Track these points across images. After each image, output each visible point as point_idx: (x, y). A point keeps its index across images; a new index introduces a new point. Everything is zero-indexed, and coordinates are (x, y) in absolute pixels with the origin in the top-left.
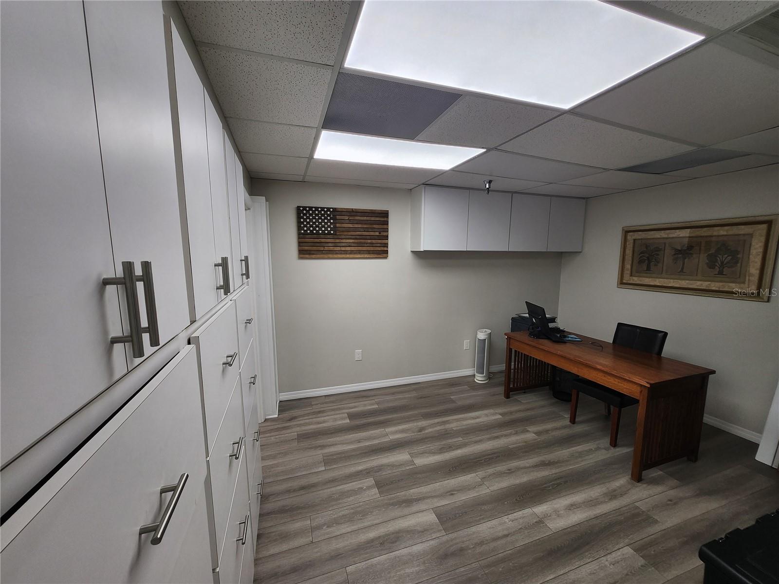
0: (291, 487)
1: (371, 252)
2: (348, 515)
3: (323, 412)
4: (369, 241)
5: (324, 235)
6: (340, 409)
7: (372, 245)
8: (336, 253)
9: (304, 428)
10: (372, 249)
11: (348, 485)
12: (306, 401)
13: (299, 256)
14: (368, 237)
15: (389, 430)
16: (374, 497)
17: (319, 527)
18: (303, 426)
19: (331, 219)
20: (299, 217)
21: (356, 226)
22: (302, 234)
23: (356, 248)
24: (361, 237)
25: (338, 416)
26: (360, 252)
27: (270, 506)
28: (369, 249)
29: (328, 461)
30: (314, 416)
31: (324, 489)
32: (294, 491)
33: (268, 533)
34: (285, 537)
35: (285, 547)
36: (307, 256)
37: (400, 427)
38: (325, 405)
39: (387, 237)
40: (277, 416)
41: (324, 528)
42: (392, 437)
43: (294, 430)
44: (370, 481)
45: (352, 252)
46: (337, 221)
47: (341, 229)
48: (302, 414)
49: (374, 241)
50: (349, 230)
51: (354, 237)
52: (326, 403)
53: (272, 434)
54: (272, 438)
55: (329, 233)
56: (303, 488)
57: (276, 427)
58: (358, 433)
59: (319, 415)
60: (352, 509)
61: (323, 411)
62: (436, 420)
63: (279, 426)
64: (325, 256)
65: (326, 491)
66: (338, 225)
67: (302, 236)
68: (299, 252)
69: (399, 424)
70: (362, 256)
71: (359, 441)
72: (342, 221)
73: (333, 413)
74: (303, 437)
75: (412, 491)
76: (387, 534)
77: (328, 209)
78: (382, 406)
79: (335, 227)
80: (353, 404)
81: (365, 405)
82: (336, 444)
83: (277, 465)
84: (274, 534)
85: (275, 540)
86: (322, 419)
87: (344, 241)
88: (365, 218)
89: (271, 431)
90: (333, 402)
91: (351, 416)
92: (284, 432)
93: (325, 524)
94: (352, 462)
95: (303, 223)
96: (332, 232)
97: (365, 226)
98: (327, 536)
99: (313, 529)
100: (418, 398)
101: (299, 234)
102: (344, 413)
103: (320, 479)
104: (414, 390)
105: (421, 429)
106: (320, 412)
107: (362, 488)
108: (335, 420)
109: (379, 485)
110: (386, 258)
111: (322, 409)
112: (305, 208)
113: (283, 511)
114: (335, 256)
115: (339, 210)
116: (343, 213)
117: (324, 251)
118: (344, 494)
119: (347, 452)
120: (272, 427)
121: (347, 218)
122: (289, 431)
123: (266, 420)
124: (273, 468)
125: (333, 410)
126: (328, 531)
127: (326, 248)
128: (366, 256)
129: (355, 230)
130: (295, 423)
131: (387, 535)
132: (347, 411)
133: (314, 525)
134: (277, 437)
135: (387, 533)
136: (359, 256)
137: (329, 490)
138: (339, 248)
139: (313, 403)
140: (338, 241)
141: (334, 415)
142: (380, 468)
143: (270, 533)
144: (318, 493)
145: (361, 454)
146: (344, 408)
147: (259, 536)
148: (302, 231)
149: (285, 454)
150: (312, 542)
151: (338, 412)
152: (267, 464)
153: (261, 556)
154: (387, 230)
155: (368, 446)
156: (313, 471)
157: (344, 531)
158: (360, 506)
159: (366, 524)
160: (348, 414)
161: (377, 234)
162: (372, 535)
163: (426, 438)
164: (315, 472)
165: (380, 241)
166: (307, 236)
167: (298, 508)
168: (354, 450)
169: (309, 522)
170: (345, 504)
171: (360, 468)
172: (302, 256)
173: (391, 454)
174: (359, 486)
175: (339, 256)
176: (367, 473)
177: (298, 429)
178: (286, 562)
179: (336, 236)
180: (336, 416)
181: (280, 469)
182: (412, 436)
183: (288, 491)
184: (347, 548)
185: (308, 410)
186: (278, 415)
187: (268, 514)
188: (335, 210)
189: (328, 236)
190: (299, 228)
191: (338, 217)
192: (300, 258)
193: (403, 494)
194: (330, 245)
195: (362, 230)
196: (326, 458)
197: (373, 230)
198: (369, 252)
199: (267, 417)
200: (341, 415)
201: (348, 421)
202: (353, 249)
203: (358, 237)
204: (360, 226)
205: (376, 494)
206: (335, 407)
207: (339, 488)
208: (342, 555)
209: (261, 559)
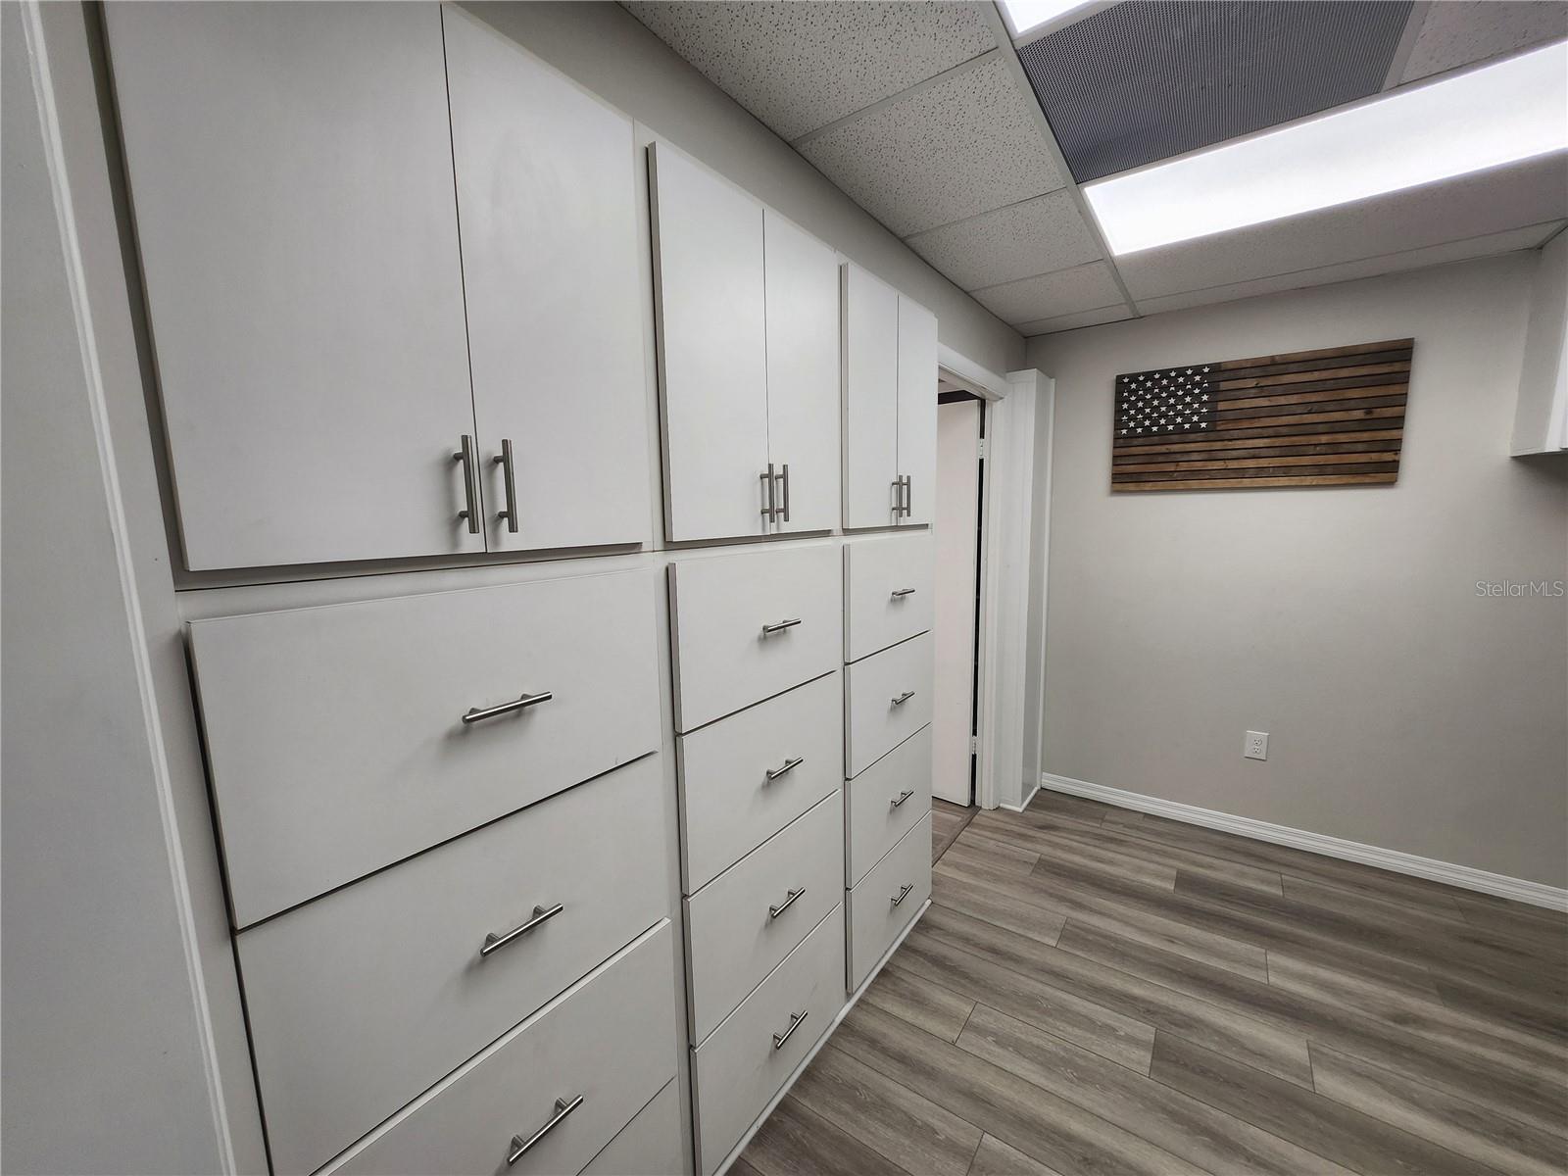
0: (975, 935)
1: (1329, 469)
2: (1050, 1052)
3: (1120, 842)
4: (1324, 439)
5: (1183, 433)
6: (1165, 854)
7: (1334, 448)
8: (1211, 475)
9: (1059, 853)
10: (1332, 459)
11: (1086, 1003)
12: (1095, 807)
13: (1112, 487)
14: (1321, 429)
15: (1276, 959)
16: (1134, 1067)
17: (981, 1031)
18: (1062, 849)
19: (1202, 394)
20: (1119, 400)
21: (1282, 400)
22: (1124, 437)
23: (1277, 462)
24: (1293, 430)
25: (1152, 866)
26: (1287, 471)
27: (924, 942)
28: (1321, 460)
29: (1074, 937)
30: (1097, 843)
31: (1031, 978)
32: (976, 945)
33: (898, 978)
34: (918, 1001)
35: (909, 1015)
36: (1131, 487)
37: (1325, 974)
38: (1133, 833)
39: (1398, 422)
40: (1020, 810)
41: (990, 1039)
42: (1274, 980)
43: (1038, 847)
44: (1146, 1032)
45: (1260, 472)
46: (1221, 396)
47: (1230, 415)
48: (1070, 827)
49: (1342, 438)
50: (1255, 414)
51: (1271, 431)
52: (1138, 828)
53: (995, 836)
54: (992, 842)
55: (1195, 428)
56: (994, 950)
57: (1009, 827)
58: (1180, 923)
59: (1109, 845)
60: (1065, 1049)
61: (1122, 841)
62: (1501, 1031)
63: (1016, 829)
64: (1180, 485)
65: (1033, 982)
66: (1222, 406)
67: (1122, 443)
68: (1113, 478)
69: (1330, 964)
70: (1295, 481)
71: (1171, 939)
72: (1235, 395)
73: (1144, 854)
74: (1046, 867)
75: (1252, 1129)
76: (1112, 1155)
77: (1198, 370)
78: (1293, 898)
79: (1213, 412)
80: (1208, 860)
81: (1243, 875)
82: (1109, 916)
83: (974, 889)
84: (906, 985)
85: (901, 996)
86: (1111, 855)
87: (1239, 444)
88: (1316, 376)
89: (996, 830)
90: (1159, 834)
91: (1184, 881)
92: (1020, 842)
93: (995, 1034)
94: (1125, 970)
95: (1126, 411)
96: (1203, 425)
97: (1314, 398)
98: (986, 1056)
99: (968, 1025)
100: (1464, 939)
101: (1117, 438)
102: (1172, 867)
103: (1034, 957)
104: (1461, 909)
105: (1403, 1018)
106: (1112, 840)
107: (1115, 1030)
108: (1140, 870)
109: (1161, 1052)
110: (1391, 483)
111: (1122, 837)
112: (1134, 378)
113: (939, 962)
114: (1208, 484)
115: (1230, 367)
116: (1242, 373)
117: (1176, 474)
118: (1063, 1012)
119: (1125, 943)
120: (1001, 825)
121: (1252, 383)
122: (1029, 845)
123: (998, 809)
124: (964, 888)
125: (1150, 850)
126: (992, 1048)
127: (1184, 466)
128: (1316, 480)
129: (1276, 411)
130: (1046, 837)
131: (1110, 1156)
132: (1182, 866)
133: (976, 1020)
134: (1001, 844)
135: (1115, 1153)
136: (1284, 481)
137: (1040, 986)
138: (1222, 463)
139: (1107, 817)
140: (1218, 445)
141: (1145, 860)
142: (1189, 1023)
143: (903, 980)
144: (1016, 976)
145: (1159, 966)
146: (1177, 857)
147: (884, 972)
148: (1124, 431)
149: (997, 879)
150: (953, 1044)
151: (1157, 858)
152: (959, 878)
153: (871, 1001)
154: (1401, 400)
155: (1188, 962)
156: (1030, 935)
157: (1021, 1072)
158: (1084, 1057)
159: (1077, 1098)
160: (1178, 873)
161: (1359, 414)
162: (1076, 1126)
163: (1411, 1050)
164: (1031, 939)
165: (1366, 436)
166: (1136, 442)
167: (966, 976)
168: (1146, 949)
169: (968, 1009)
170: (1057, 1033)
171: (1137, 991)
172: (1119, 486)
173: (1247, 1015)
174: (1109, 1022)
175: (1220, 483)
176: (1148, 1011)
177: (1046, 849)
178: (898, 1038)
179: (1212, 436)
180: (1145, 864)
181: (975, 897)
182: (1351, 1014)
183: (966, 940)
184: (1008, 1103)
185: (1091, 826)
186: (1025, 809)
187: (915, 951)
188: (1216, 368)
189: (1192, 437)
190: (1118, 425)
191: (1224, 386)
192: (1115, 492)
193: (1216, 1116)
194: (1195, 457)
195: (1300, 409)
196: (1070, 928)
197: (1343, 405)
198: (1320, 470)
199: (1001, 805)
200: (1160, 867)
201: (1170, 886)
202: (1263, 463)
203: (1284, 430)
204: (1294, 399)
205: (1140, 1063)
206: (1158, 847)
207: (1059, 994)
208: (992, 1108)
209: (868, 1004)
